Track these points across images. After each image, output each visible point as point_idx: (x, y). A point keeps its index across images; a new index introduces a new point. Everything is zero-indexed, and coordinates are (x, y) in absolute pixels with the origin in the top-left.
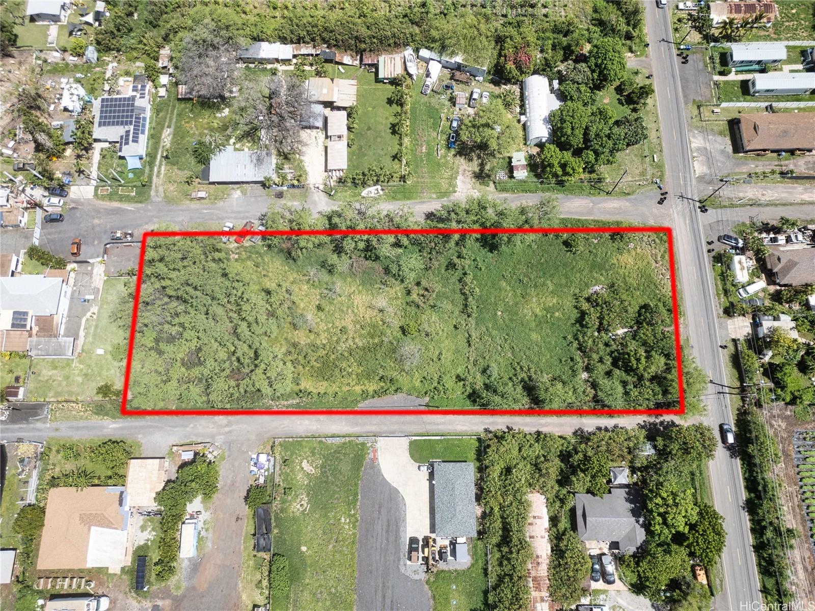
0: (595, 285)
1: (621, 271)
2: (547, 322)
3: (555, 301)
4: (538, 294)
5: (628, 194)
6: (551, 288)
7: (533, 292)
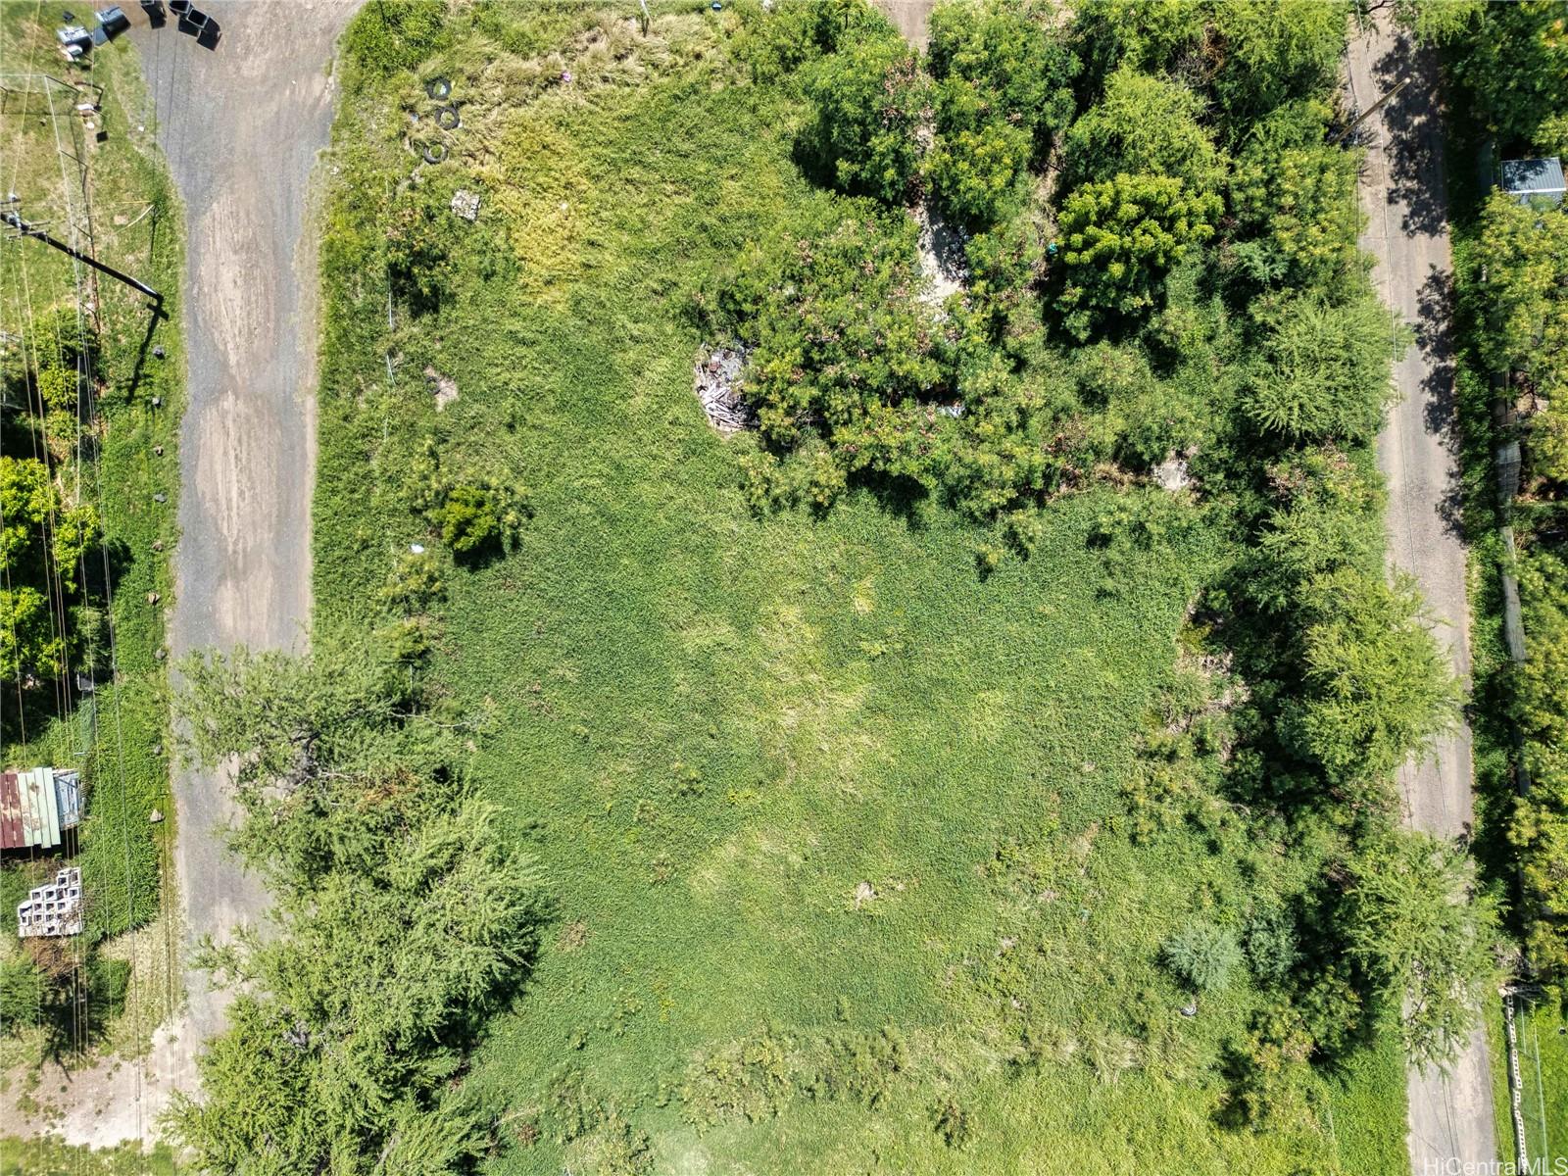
0: (696, 406)
1: (615, 266)
2: (905, 653)
3: (791, 613)
4: (756, 699)
5: (160, 201)
6: (725, 632)
7: (745, 725)
